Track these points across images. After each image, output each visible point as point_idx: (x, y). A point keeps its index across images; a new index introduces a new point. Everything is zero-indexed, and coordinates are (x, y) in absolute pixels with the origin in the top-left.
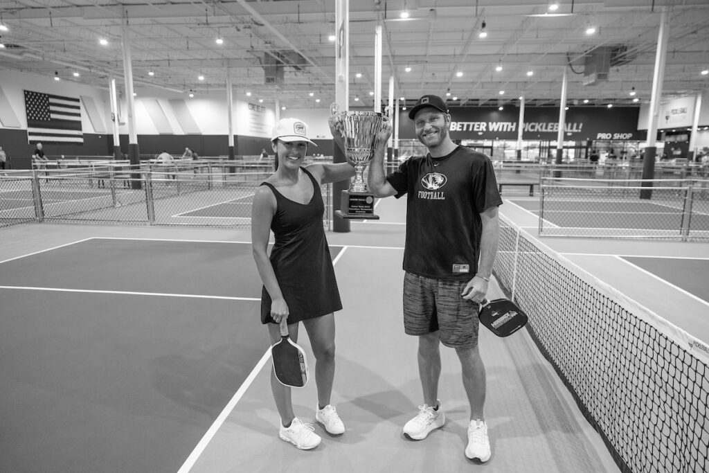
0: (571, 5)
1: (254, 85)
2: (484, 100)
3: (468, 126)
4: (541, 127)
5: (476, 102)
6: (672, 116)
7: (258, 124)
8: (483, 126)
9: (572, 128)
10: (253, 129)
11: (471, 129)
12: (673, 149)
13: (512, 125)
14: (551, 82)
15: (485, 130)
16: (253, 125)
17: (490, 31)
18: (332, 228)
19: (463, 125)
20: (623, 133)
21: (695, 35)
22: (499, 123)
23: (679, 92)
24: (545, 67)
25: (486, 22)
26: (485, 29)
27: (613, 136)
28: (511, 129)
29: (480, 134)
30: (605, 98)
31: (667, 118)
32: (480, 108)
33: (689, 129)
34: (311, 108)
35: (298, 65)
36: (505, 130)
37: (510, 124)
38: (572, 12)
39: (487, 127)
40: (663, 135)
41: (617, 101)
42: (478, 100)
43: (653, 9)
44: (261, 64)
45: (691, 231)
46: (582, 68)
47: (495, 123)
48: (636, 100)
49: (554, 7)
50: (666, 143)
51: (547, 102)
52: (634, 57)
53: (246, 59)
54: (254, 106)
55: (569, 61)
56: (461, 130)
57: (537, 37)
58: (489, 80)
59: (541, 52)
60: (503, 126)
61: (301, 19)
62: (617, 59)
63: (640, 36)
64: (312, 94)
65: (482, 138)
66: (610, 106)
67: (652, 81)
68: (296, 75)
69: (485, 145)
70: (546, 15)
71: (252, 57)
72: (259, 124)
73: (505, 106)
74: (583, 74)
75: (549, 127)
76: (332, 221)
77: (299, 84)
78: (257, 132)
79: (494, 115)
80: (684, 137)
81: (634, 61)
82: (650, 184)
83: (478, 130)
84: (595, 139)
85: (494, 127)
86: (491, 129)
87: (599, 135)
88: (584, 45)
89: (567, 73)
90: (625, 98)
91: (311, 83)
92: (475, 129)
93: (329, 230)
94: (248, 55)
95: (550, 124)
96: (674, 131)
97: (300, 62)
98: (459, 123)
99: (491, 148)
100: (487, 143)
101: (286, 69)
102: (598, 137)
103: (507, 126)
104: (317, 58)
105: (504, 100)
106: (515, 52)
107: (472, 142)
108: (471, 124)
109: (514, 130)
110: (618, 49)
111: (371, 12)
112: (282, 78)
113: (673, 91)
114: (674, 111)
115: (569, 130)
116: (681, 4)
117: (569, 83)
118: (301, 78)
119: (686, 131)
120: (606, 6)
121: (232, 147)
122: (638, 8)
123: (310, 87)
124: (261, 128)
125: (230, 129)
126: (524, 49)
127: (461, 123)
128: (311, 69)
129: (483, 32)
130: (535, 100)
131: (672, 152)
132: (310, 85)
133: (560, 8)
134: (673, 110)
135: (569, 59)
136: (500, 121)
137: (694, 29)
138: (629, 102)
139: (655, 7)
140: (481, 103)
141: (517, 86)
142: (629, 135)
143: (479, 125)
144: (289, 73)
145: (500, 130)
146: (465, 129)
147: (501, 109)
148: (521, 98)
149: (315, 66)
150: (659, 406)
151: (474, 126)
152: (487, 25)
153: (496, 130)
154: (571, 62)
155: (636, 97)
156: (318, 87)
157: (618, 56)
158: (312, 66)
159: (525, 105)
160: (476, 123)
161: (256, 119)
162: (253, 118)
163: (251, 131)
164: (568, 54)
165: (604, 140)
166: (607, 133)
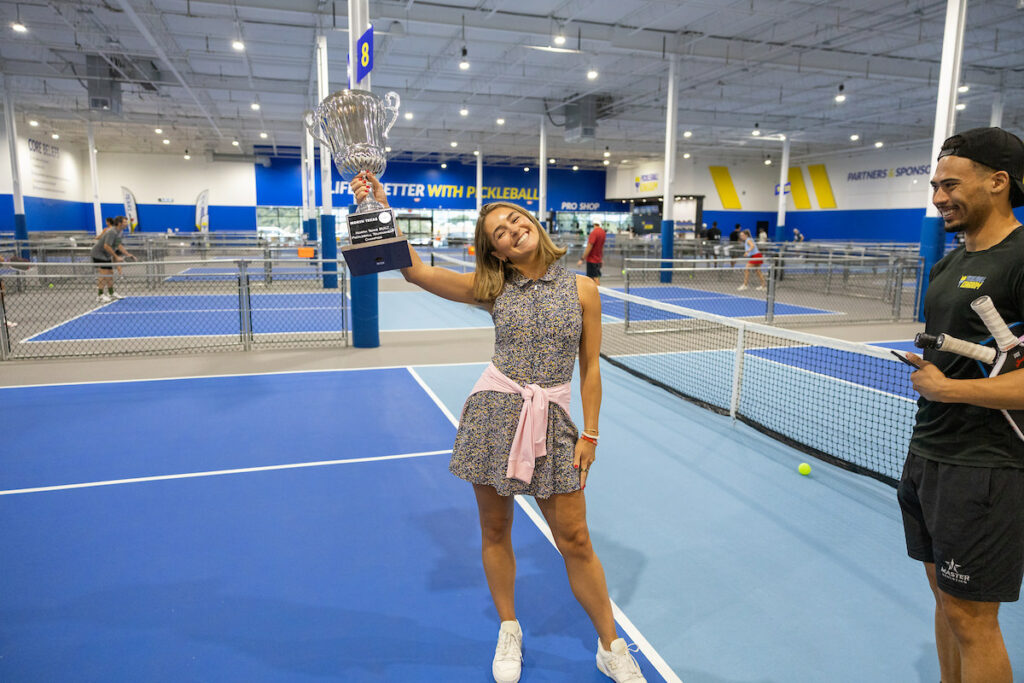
0: (577, 40)
1: (42, 108)
2: (423, 153)
3: (400, 189)
4: (496, 193)
5: (409, 155)
6: (643, 184)
7: (47, 176)
8: (420, 190)
9: (532, 195)
10: (40, 185)
11: (403, 194)
12: (643, 223)
13: (458, 189)
14: (513, 134)
15: (422, 195)
16: (40, 178)
17: (472, 62)
18: (350, 342)
19: (392, 188)
20: (590, 202)
21: (693, 91)
22: (441, 186)
23: (653, 154)
24: (517, 114)
25: (467, 48)
26: (466, 58)
27: (579, 206)
28: (458, 194)
29: (417, 200)
30: (572, 158)
31: (637, 185)
32: (413, 164)
33: (660, 200)
34: (145, 153)
35: (152, 83)
36: (449, 195)
37: (455, 187)
38: (579, 49)
39: (426, 191)
40: (632, 206)
41: (583, 163)
42: (410, 153)
43: (664, 56)
44: (76, 74)
45: (775, 316)
46: (562, 119)
47: (435, 186)
48: (606, 163)
49: (560, 40)
50: (635, 216)
51: (503, 160)
52: (622, 111)
53: (48, 63)
54: (36, 144)
55: (547, 108)
56: (389, 194)
57: (524, 75)
58: (441, 127)
59: (518, 94)
60: (447, 190)
61: (192, 11)
62: (604, 111)
63: (630, 85)
64: (159, 131)
65: (419, 206)
66: (575, 168)
67: (664, 142)
68: (140, 97)
69: (422, 216)
70: (549, 49)
71: (59, 60)
72: (50, 175)
73: (449, 163)
74: (564, 127)
75: (505, 193)
76: (350, 332)
77: (132, 113)
78: (48, 190)
79: (433, 174)
80: (655, 209)
81: (621, 115)
82: (670, 265)
83: (413, 195)
84: (560, 209)
85: (435, 191)
86: (431, 195)
87: (565, 205)
88: (567, 91)
89: (545, 124)
90: (593, 159)
91: (161, 113)
92: (410, 194)
93: (347, 346)
94: (52, 57)
95: (506, 189)
96: (644, 201)
97: (153, 76)
98: (387, 185)
99: (431, 219)
100: (425, 212)
101: (124, 86)
102: (563, 207)
103: (452, 190)
104: (188, 73)
105: (447, 155)
106: (487, 92)
107: (404, 211)
108: (404, 186)
109: (461, 196)
110: (603, 99)
112: (120, 102)
113: (645, 154)
114: (645, 178)
115: (529, 198)
116: (688, 53)
117: (548, 138)
118: (149, 103)
119: (655, 202)
120: (615, 46)
121: (21, 217)
122: (638, 51)
123: (160, 119)
124: (54, 184)
125: (16, 185)
126: (497, 89)
127: (390, 184)
128: (174, 92)
129: (464, 61)
131: (643, 227)
132: (160, 115)
133: (567, 41)
134: (643, 177)
135: (546, 107)
136: (443, 184)
137: (693, 84)
138: (600, 164)
139: (667, 54)
140: (415, 158)
141: (472, 137)
142: (596, 206)
143: (415, 188)
144: (130, 95)
145: (443, 195)
146: (395, 193)
147: (444, 166)
148: (476, 153)
149: (186, 87)
151: (407, 189)
152: (468, 52)
153: (437, 195)
154: (550, 110)
155: (608, 158)
156: (172, 119)
157: (604, 108)
158: (181, 86)
159: (484, 163)
160: (411, 186)
161: (43, 167)
162: (38, 166)
163: (35, 188)
164: (545, 100)
165: (570, 211)
166: (572, 202)
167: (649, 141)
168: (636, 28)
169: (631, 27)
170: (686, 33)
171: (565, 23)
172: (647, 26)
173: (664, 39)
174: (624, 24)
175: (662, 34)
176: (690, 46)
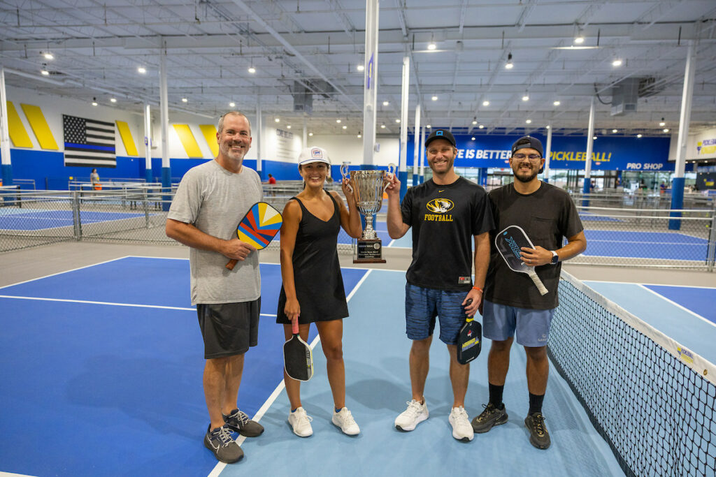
0: (597, 38)
1: (283, 112)
2: (511, 129)
3: (495, 154)
4: (569, 156)
5: (502, 131)
6: (704, 147)
7: (286, 150)
9: (600, 158)
10: (280, 155)
11: (497, 157)
12: (705, 180)
14: (579, 112)
16: (280, 151)
17: (516, 62)
19: (489, 154)
20: (654, 163)
23: (710, 123)
24: (573, 97)
25: (512, 54)
26: (511, 60)
27: (643, 166)
30: (635, 128)
31: (699, 149)
32: (506, 136)
34: (338, 134)
35: (326, 93)
38: (598, 45)
40: (695, 166)
41: (647, 132)
42: (504, 128)
43: (679, 43)
44: (291, 92)
46: (610, 99)
48: (666, 131)
49: (579, 40)
50: (698, 174)
51: (575, 131)
52: (662, 89)
53: (276, 87)
54: (282, 132)
56: (487, 158)
57: (564, 68)
58: (516, 109)
59: (568, 82)
61: (331, 50)
62: (644, 90)
63: (667, 68)
64: (339, 121)
66: (639, 136)
67: (680, 112)
68: (324, 102)
70: (572, 48)
71: (282, 85)
72: (287, 149)
74: (610, 105)
75: (578, 156)
77: (326, 111)
78: (285, 157)
81: (663, 92)
82: (679, 214)
83: (504, 158)
84: (625, 168)
87: (629, 165)
88: (611, 76)
89: (595, 103)
90: (655, 128)
91: (338, 110)
92: (502, 158)
94: (279, 84)
95: (578, 153)
96: (706, 162)
97: (329, 91)
98: (485, 151)
101: (314, 97)
102: (628, 167)
104: (345, 86)
105: (531, 129)
106: (542, 82)
107: (499, 170)
108: (498, 152)
110: (646, 81)
111: (400, 44)
112: (311, 105)
113: (703, 122)
114: (707, 142)
115: (598, 160)
116: (708, 38)
117: (596, 113)
118: (330, 105)
120: (632, 40)
122: (664, 41)
123: (338, 114)
124: (288, 154)
125: (259, 155)
126: (549, 80)
127: (488, 151)
128: (340, 98)
129: (509, 63)
130: (563, 129)
131: (704, 183)
132: (337, 112)
133: (586, 41)
134: (704, 142)
135: (596, 90)
138: (660, 133)
139: (681, 41)
140: (507, 131)
141: (544, 115)
142: (660, 166)
143: (506, 153)
144: (317, 102)
146: (491, 157)
148: (548, 127)
149: (344, 95)
150: (656, 411)
151: (500, 154)
152: (513, 57)
154: (598, 92)
155: (666, 127)
156: (345, 114)
157: (646, 87)
158: (340, 94)
159: (553, 134)
160: (503, 152)
161: (283, 145)
162: (281, 144)
163: (278, 156)
164: (595, 85)
165: (634, 170)
166: (636, 163)
167: (705, 112)
168: (649, 23)
169: (645, 23)
170: (704, 21)
171: (583, 27)
172: (658, 20)
173: (680, 29)
174: (641, 21)
175: (680, 25)
176: (710, 30)
